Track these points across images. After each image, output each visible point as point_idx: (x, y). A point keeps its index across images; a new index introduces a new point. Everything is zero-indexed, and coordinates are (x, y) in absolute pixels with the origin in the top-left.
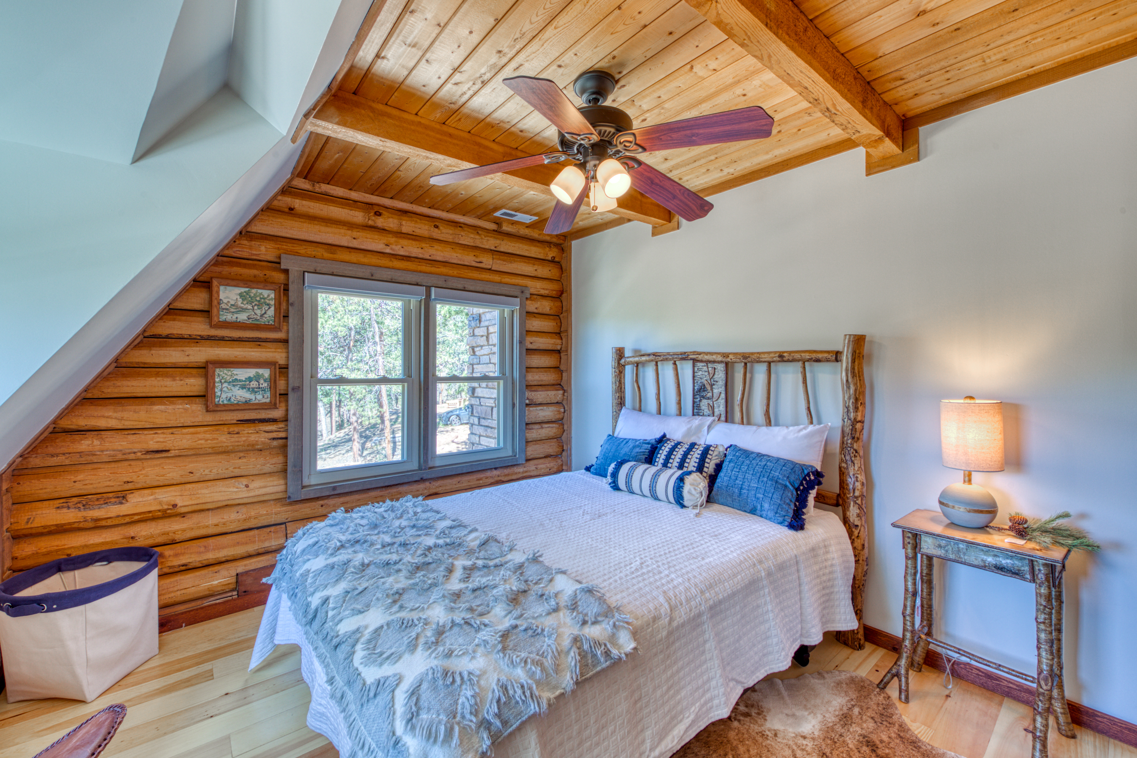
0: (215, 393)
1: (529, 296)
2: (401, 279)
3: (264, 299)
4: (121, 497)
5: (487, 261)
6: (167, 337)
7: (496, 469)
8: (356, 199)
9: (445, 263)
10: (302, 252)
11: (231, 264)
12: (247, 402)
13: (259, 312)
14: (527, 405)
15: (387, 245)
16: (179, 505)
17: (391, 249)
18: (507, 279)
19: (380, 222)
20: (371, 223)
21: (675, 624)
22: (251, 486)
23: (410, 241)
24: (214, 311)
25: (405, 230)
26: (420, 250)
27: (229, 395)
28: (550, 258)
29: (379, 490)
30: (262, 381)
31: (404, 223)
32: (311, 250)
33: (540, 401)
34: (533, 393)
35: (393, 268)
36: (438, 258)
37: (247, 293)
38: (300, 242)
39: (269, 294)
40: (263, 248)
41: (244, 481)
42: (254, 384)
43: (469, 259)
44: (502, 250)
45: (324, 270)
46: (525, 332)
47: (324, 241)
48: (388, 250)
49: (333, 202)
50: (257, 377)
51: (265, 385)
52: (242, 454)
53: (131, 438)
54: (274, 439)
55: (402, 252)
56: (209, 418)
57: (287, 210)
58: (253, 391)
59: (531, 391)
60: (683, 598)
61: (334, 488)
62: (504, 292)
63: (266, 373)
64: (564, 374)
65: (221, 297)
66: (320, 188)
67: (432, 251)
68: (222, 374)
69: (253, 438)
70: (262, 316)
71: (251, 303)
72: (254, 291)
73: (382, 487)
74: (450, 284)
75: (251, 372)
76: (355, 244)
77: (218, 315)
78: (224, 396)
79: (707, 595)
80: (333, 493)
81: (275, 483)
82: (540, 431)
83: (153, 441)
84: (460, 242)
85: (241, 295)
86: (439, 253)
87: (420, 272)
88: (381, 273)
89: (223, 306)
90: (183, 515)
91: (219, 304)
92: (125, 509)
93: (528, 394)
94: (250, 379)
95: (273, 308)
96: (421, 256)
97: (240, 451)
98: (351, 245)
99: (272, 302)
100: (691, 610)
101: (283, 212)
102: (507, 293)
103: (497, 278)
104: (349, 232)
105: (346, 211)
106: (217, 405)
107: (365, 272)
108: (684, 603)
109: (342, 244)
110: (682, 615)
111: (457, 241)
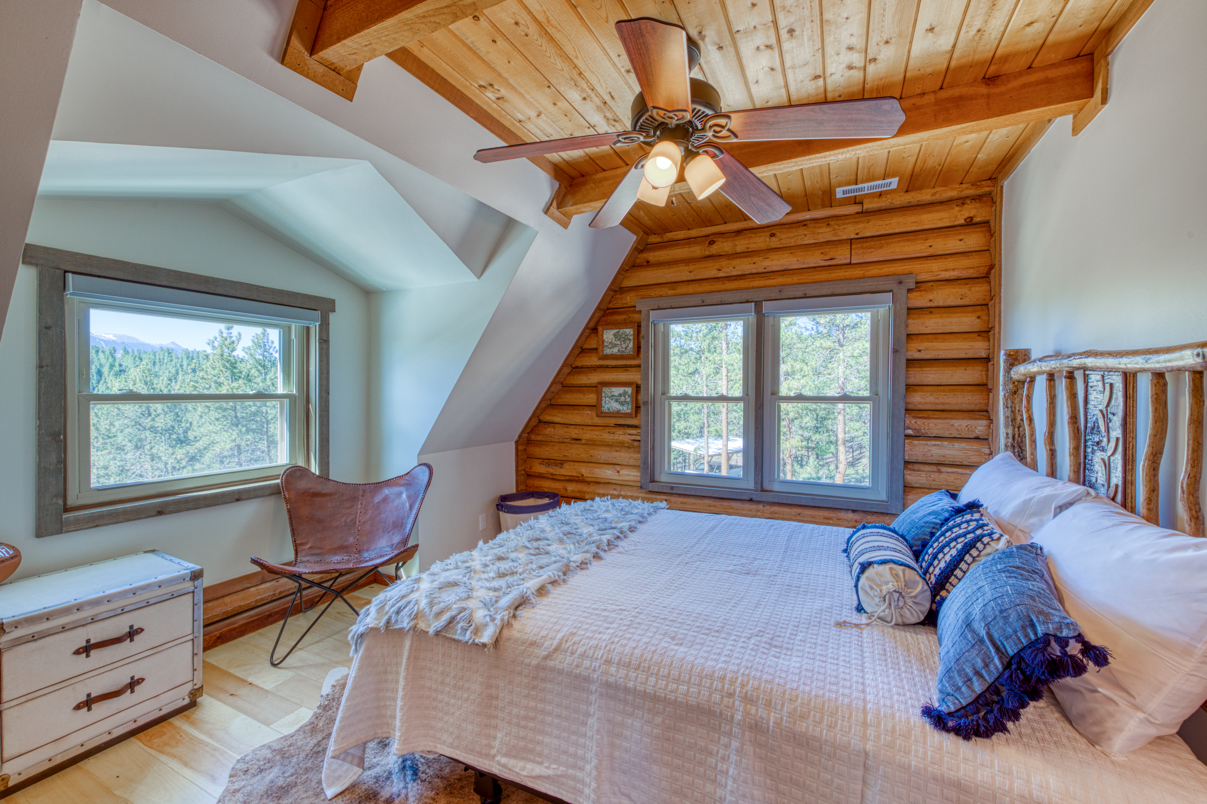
0: (602, 404)
1: (913, 286)
2: (731, 300)
3: (627, 335)
4: (561, 463)
5: (842, 255)
6: (582, 367)
7: (854, 511)
8: (695, 236)
9: (784, 272)
10: (652, 294)
11: (612, 314)
12: (618, 412)
13: (624, 346)
14: (907, 436)
15: (719, 270)
16: (585, 475)
17: (724, 272)
18: (874, 270)
19: (715, 249)
20: (707, 253)
21: (550, 663)
22: (622, 472)
23: (742, 259)
24: (600, 349)
25: (739, 249)
26: (753, 266)
27: (609, 406)
28: (962, 222)
29: (712, 500)
30: (627, 397)
31: (737, 243)
32: (658, 291)
33: (935, 432)
34: (920, 422)
35: (725, 290)
36: (775, 269)
37: (618, 333)
38: (651, 287)
39: (629, 332)
40: (628, 298)
41: (618, 468)
42: (622, 399)
43: (815, 259)
44: (868, 234)
45: (665, 306)
46: (904, 337)
47: (669, 281)
48: (721, 274)
49: (677, 245)
50: (625, 393)
51: (629, 399)
52: (618, 449)
53: (565, 429)
54: (634, 440)
55: (735, 273)
56: (598, 421)
57: (645, 263)
58: (622, 404)
59: (914, 417)
60: (581, 650)
61: (672, 488)
62: (866, 289)
63: (629, 390)
64: (991, 394)
65: (604, 338)
66: (667, 237)
67: (767, 263)
68: (606, 390)
69: (622, 438)
70: (626, 348)
71: (619, 340)
72: (621, 331)
73: (716, 498)
74: (785, 294)
75: (621, 390)
76: (691, 277)
77: (603, 351)
78: (606, 406)
79: (613, 669)
80: (671, 491)
81: (635, 474)
82: (935, 476)
83: (574, 432)
84: (804, 243)
85: (614, 335)
86: (776, 262)
87: (753, 288)
88: (709, 299)
89: (605, 344)
90: (589, 483)
91: (603, 343)
92: (563, 472)
93: (911, 421)
94: (620, 395)
95: (632, 342)
96: (754, 271)
97: (616, 446)
98: (689, 279)
99: (632, 338)
100: (577, 666)
101: (644, 266)
102: (873, 289)
103: (857, 272)
104: (687, 267)
105: (686, 249)
106: (602, 413)
107: (697, 300)
108: (576, 655)
109: (682, 280)
110: (564, 662)
111: (800, 243)
